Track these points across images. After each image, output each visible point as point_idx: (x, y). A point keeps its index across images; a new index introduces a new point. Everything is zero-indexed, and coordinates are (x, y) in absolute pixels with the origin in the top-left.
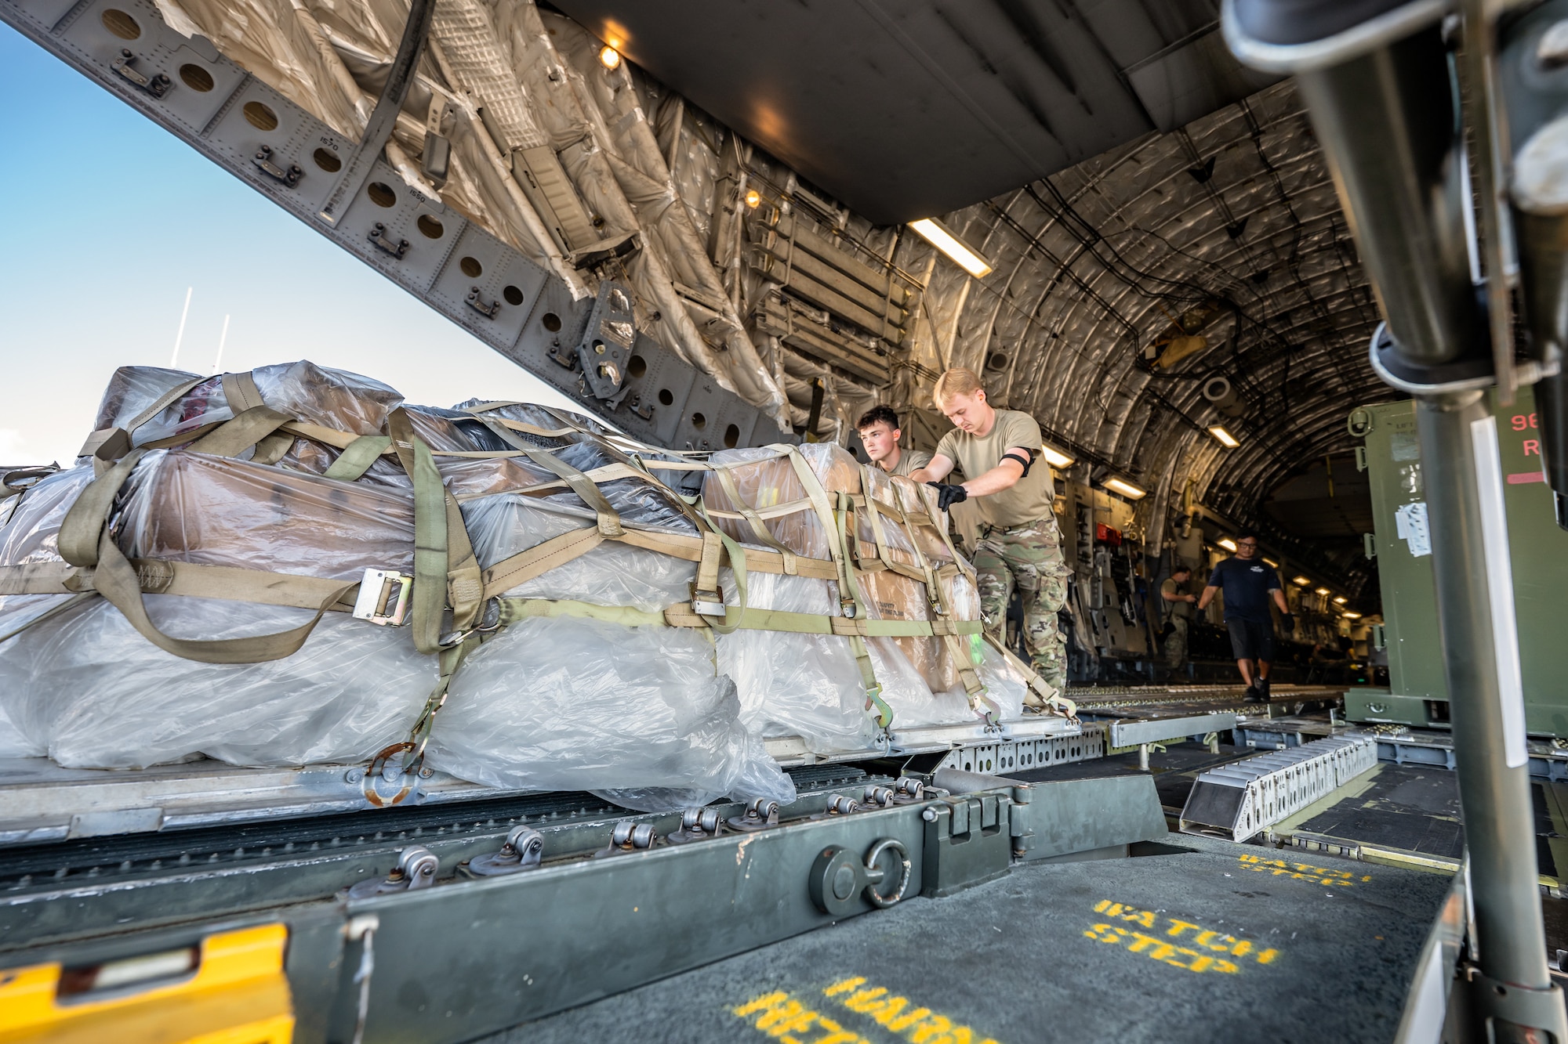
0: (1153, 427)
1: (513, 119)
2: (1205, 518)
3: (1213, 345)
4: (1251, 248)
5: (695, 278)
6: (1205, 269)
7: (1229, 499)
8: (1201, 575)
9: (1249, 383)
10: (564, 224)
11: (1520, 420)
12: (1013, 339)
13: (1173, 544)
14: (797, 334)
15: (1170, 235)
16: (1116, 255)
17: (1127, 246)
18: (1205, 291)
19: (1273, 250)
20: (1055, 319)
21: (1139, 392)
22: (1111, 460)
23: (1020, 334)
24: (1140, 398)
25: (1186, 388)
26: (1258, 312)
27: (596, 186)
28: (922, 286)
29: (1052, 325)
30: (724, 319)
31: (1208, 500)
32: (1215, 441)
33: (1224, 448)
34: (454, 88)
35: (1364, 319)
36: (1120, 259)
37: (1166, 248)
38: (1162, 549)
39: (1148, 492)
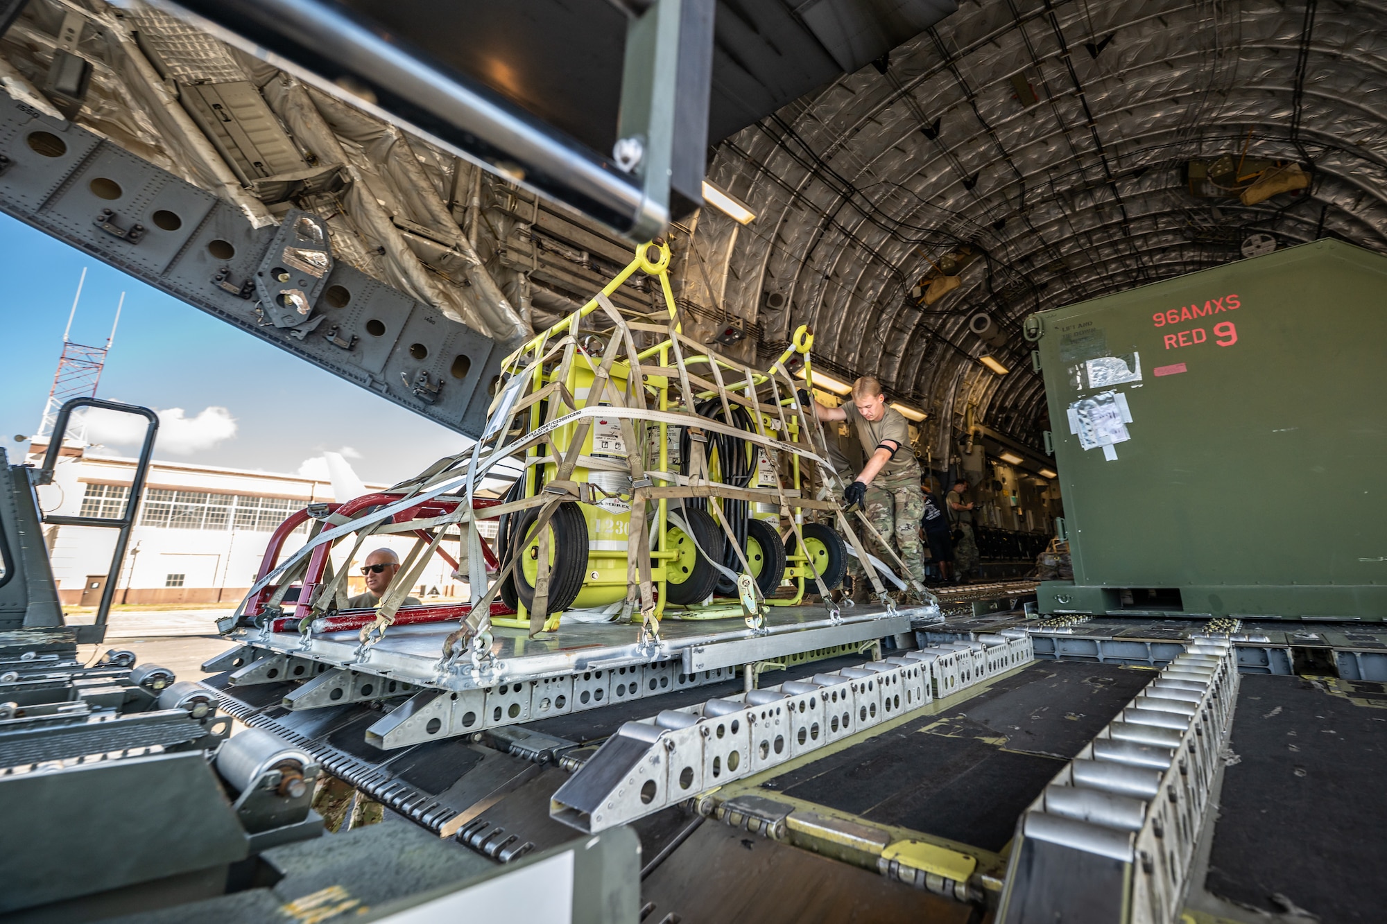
0: (931, 358)
1: (206, 54)
2: (985, 436)
3: (972, 285)
4: (988, 200)
5: (429, 216)
6: (952, 218)
7: (1008, 419)
8: (987, 486)
9: (1008, 318)
10: (266, 158)
11: (1160, 317)
12: (788, 281)
13: (958, 460)
14: (544, 270)
15: (919, 189)
16: (872, 206)
17: (881, 198)
18: (956, 238)
19: (1007, 202)
20: (826, 263)
21: (913, 328)
22: (894, 388)
23: (794, 275)
24: (915, 332)
25: (955, 324)
26: (1004, 257)
27: (301, 121)
28: (689, 231)
29: (824, 268)
30: (457, 254)
31: (989, 420)
32: (988, 370)
33: (997, 376)
34: (97, 8)
35: (1092, 261)
36: (876, 209)
37: (916, 200)
38: (950, 465)
39: (929, 415)
